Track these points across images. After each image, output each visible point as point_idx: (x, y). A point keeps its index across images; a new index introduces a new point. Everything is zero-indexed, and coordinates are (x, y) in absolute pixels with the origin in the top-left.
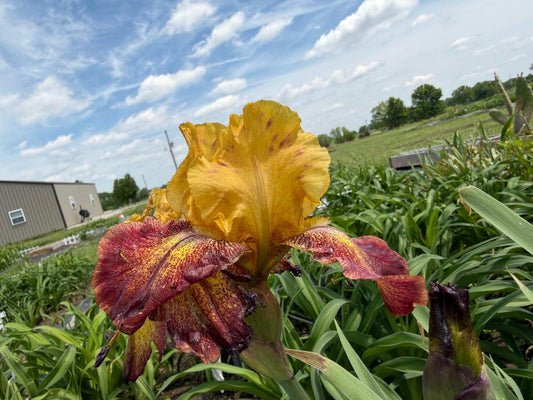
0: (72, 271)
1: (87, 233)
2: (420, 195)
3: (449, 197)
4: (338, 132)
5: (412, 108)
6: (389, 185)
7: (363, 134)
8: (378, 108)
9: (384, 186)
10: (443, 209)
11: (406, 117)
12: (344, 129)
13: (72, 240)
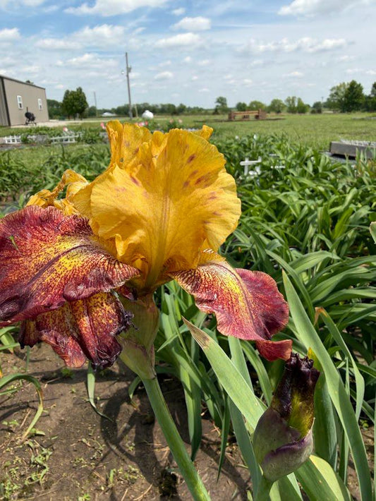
0: (6, 172)
1: (29, 137)
2: (344, 188)
3: (367, 199)
4: (293, 102)
5: (369, 97)
6: (320, 170)
7: (315, 110)
8: (338, 88)
9: (315, 171)
10: (358, 209)
11: (361, 104)
12: (299, 100)
13: (13, 141)
